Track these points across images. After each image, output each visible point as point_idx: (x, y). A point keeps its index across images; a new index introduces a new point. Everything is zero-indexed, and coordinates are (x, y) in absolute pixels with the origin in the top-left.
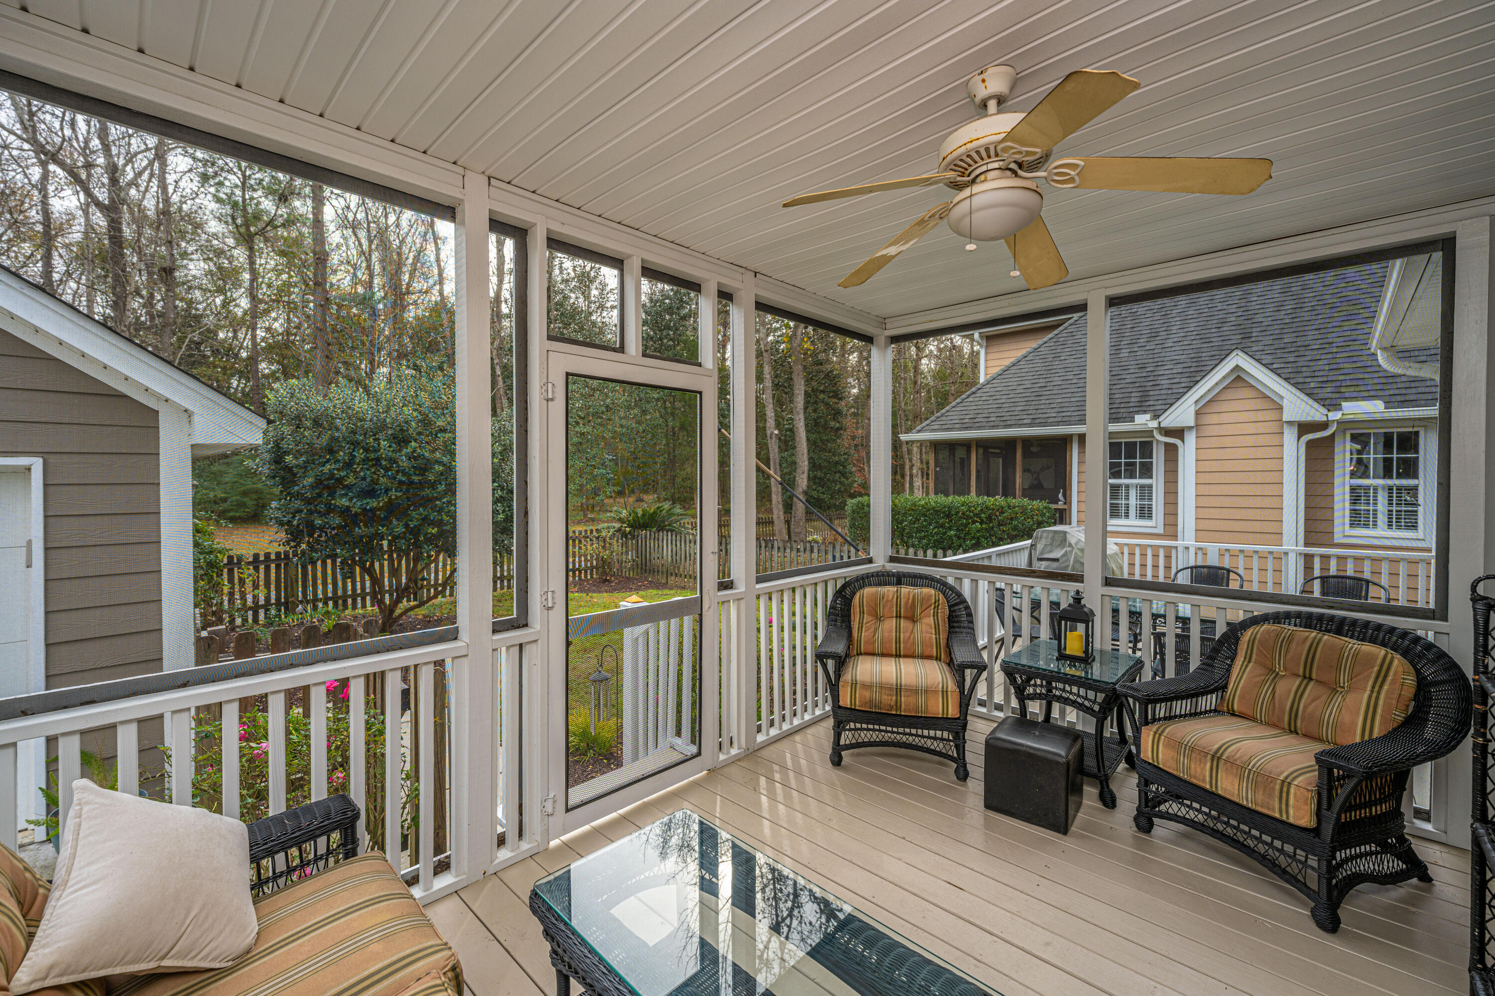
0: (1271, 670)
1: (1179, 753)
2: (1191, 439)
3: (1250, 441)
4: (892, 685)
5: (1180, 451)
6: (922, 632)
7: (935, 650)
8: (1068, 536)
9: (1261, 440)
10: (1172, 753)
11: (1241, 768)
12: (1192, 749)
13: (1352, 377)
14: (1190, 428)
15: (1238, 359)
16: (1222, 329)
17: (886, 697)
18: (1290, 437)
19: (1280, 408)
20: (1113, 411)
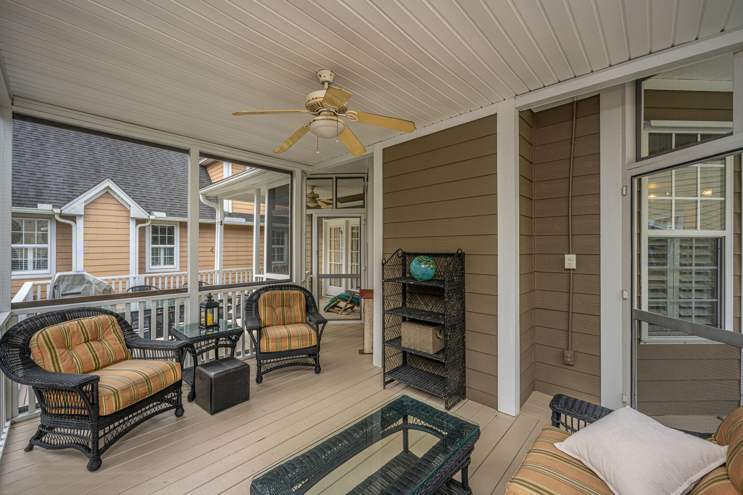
0: (272, 307)
1: (277, 342)
2: (80, 223)
3: (115, 225)
4: (141, 379)
5: (74, 229)
6: (110, 345)
7: (124, 354)
8: (85, 276)
9: (120, 225)
10: (275, 344)
11: (296, 337)
12: (281, 338)
13: (151, 201)
14: (80, 216)
15: (108, 183)
16: (83, 164)
17: (141, 389)
18: (132, 224)
19: (129, 211)
20: (15, 198)
